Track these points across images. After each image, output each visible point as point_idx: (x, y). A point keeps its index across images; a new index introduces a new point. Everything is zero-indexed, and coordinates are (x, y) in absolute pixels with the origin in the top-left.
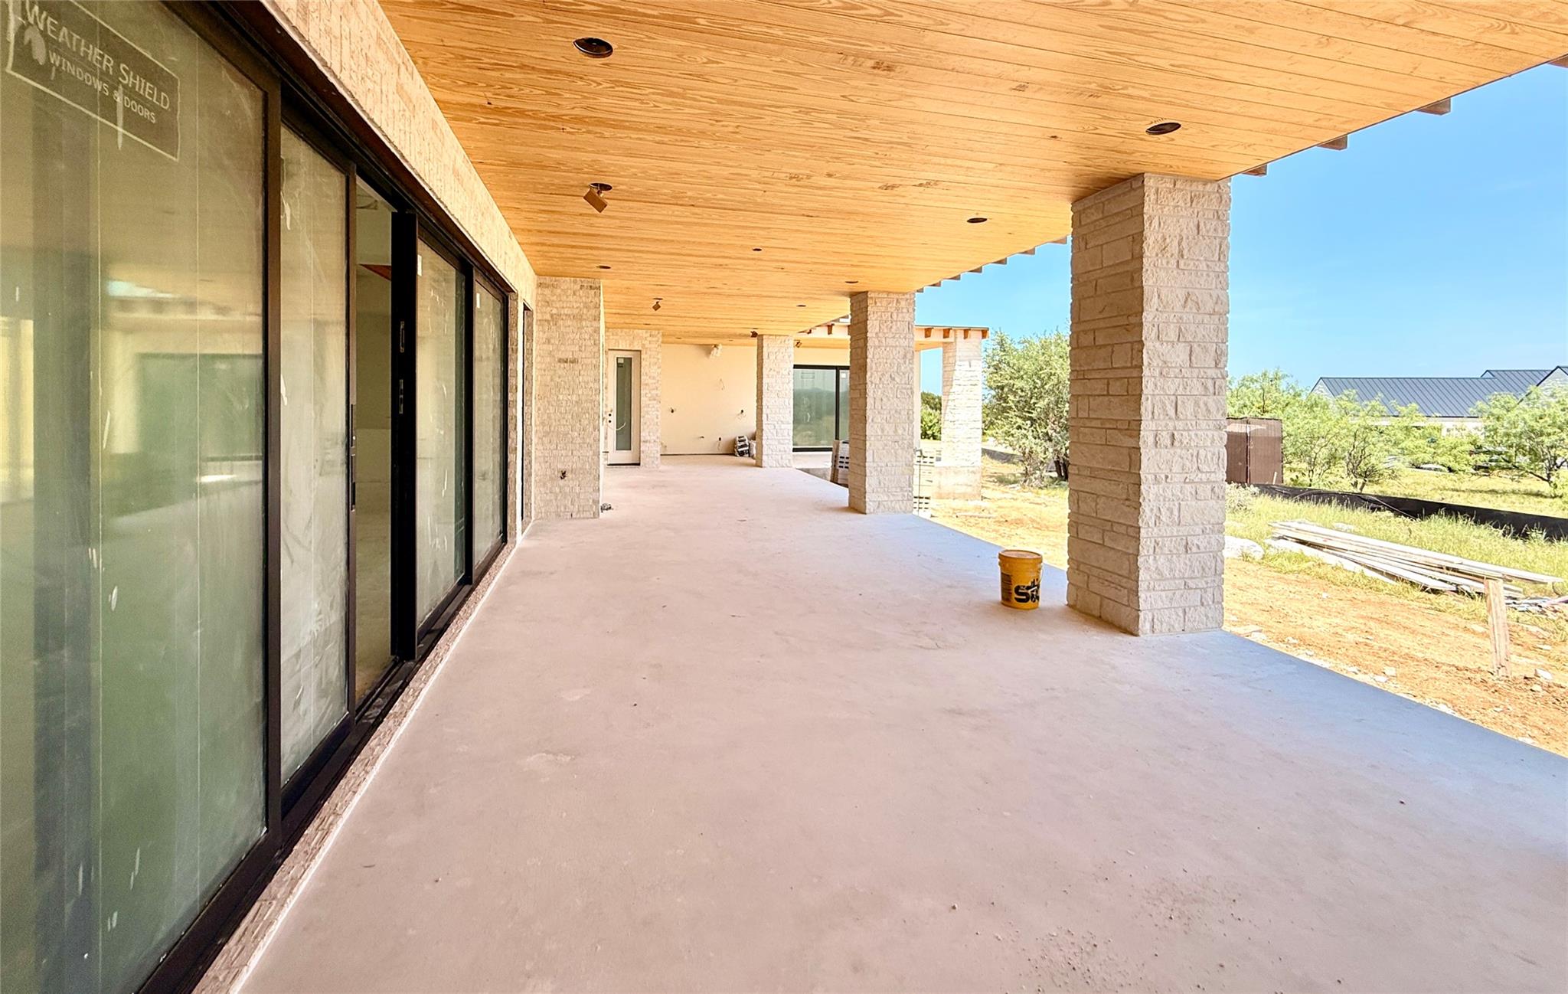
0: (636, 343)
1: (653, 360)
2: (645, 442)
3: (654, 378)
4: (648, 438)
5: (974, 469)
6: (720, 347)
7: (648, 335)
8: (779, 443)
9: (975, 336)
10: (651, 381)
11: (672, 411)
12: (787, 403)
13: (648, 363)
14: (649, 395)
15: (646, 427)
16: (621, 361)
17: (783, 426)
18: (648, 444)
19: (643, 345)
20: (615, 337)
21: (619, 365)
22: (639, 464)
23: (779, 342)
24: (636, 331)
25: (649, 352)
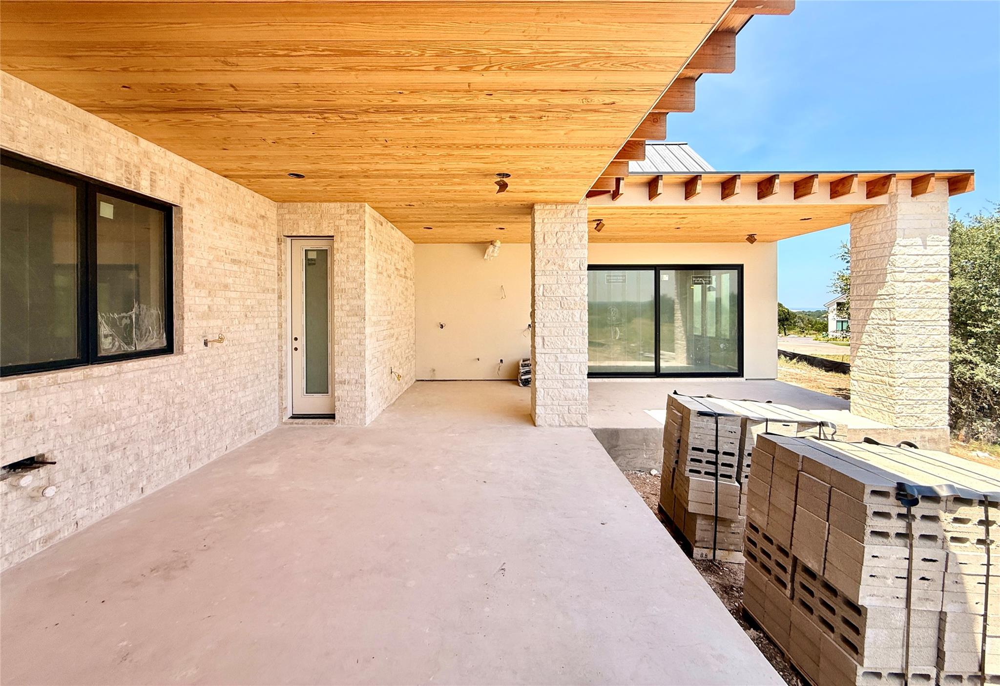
0: (325, 224)
1: (352, 251)
2: (343, 382)
3: (354, 280)
4: (347, 377)
5: (935, 435)
6: (498, 244)
7: (344, 210)
8: (565, 386)
9: (937, 189)
10: (349, 285)
11: (442, 327)
12: (577, 319)
13: (344, 257)
14: (348, 308)
15: (342, 359)
16: (313, 255)
17: (570, 356)
18: (346, 387)
19: (337, 228)
20: (293, 216)
21: (309, 263)
22: (332, 417)
23: (562, 215)
24: (325, 205)
25: (346, 239)
